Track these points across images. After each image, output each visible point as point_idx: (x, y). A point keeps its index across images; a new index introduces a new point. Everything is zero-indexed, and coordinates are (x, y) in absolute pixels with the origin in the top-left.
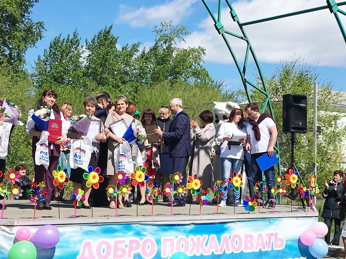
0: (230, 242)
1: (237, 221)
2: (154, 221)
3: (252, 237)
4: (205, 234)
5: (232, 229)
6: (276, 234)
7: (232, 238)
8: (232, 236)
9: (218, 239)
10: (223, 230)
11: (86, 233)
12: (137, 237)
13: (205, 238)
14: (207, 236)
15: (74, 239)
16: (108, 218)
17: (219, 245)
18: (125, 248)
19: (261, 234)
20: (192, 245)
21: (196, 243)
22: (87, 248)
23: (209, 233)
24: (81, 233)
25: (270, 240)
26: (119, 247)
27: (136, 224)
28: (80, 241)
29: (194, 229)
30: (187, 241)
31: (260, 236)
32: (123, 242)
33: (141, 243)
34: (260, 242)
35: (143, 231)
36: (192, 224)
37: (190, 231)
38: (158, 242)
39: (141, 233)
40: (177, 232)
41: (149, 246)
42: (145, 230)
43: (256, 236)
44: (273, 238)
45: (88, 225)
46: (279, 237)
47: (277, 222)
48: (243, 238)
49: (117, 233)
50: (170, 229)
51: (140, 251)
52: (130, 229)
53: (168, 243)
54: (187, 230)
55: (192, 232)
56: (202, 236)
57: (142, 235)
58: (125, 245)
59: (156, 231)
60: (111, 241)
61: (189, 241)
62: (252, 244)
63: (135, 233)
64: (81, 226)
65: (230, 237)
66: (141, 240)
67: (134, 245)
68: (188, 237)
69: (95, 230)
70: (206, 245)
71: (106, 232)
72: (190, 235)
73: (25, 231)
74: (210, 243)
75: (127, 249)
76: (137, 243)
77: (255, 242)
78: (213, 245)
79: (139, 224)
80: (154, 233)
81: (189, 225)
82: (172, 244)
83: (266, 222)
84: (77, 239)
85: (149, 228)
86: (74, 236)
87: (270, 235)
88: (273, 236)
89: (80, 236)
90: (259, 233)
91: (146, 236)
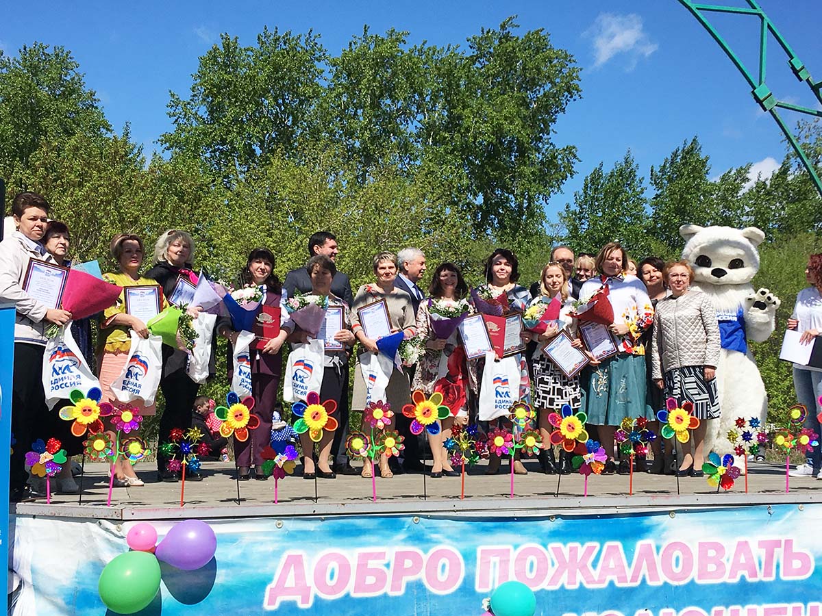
0: (658, 559)
1: (676, 512)
2: (457, 511)
3: (719, 548)
4: (591, 540)
5: (664, 530)
6: (789, 543)
7: (664, 552)
8: (665, 545)
9: (625, 553)
10: (640, 532)
11: (292, 536)
12: (414, 545)
13: (591, 549)
14: (597, 544)
15: (262, 549)
16: (343, 504)
17: (630, 565)
18: (385, 569)
19: (746, 542)
20: (557, 565)
21: (567, 560)
22: (292, 568)
23: (602, 537)
24: (279, 536)
25: (770, 556)
26: (369, 566)
27: (414, 516)
28: (277, 554)
29: (562, 527)
30: (544, 555)
31: (743, 546)
32: (381, 556)
33: (425, 558)
34: (743, 560)
35: (432, 532)
36: (557, 516)
37: (550, 532)
38: (469, 557)
39: (425, 537)
40: (519, 536)
41: (444, 566)
42: (436, 530)
43: (730, 545)
44: (779, 553)
45: (295, 519)
46: (796, 549)
47: (790, 513)
48: (695, 551)
49: (367, 536)
50: (496, 527)
51: (422, 575)
52: (397, 528)
53: (495, 560)
54: (543, 531)
55: (555, 535)
56: (583, 544)
57: (429, 541)
58: (386, 562)
59: (464, 532)
60: (352, 553)
61: (550, 554)
62: (720, 565)
63: (410, 537)
64: (279, 522)
65: (658, 548)
66: (426, 551)
67: (408, 563)
68: (545, 546)
69: (312, 529)
70: (594, 565)
71: (340, 533)
72: (551, 542)
73: (143, 532)
74: (604, 560)
75: (389, 573)
76: (416, 558)
77: (728, 560)
78: (612, 564)
79: (419, 516)
80: (458, 536)
81: (548, 518)
82: (505, 563)
83: (762, 514)
84: (270, 548)
85: (447, 525)
86: (262, 543)
87: (771, 546)
88: (780, 546)
89: (276, 541)
90: (742, 539)
91: (437, 542)
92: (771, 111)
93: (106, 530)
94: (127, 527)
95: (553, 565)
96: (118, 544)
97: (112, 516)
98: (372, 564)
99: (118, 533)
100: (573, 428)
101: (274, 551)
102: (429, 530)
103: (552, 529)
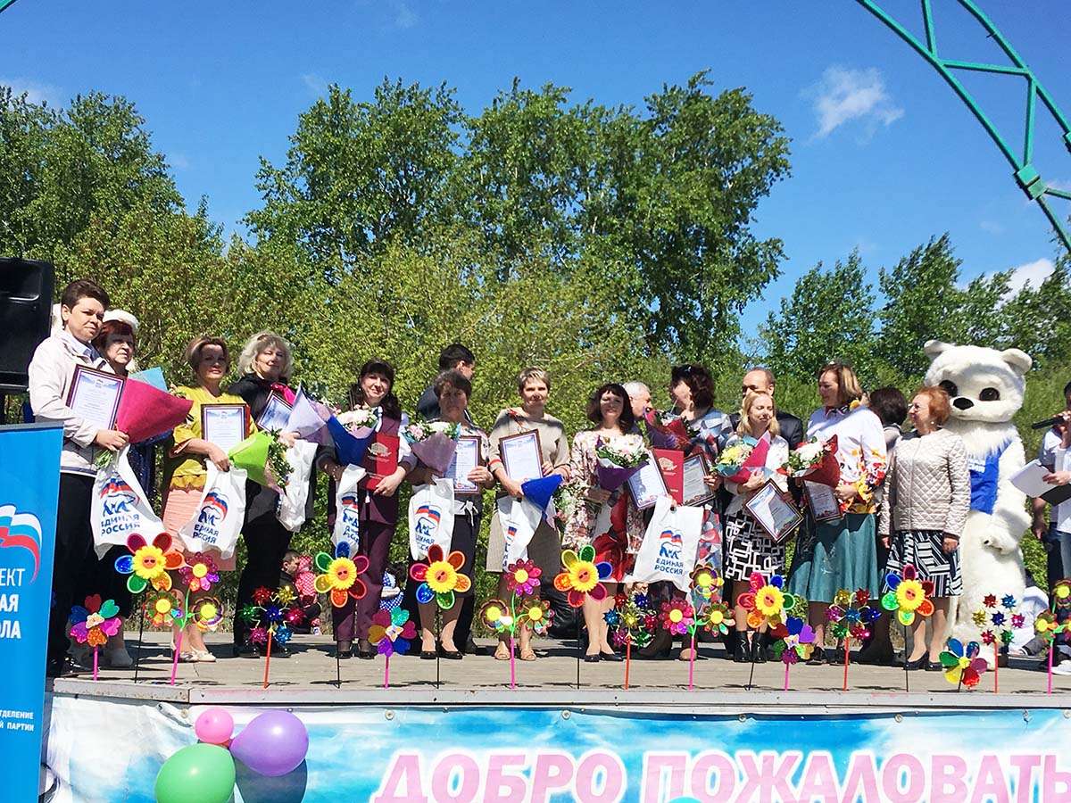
0: (878, 776)
1: (904, 714)
2: (620, 704)
3: (959, 764)
4: (791, 748)
5: (888, 737)
6: (1050, 760)
7: (887, 766)
8: (887, 758)
9: (836, 766)
10: (856, 740)
11: (405, 731)
12: (563, 747)
13: (791, 760)
14: (799, 754)
15: (366, 746)
16: (473, 692)
17: (841, 782)
18: (524, 777)
19: (995, 757)
20: (746, 779)
21: (760, 773)
22: (405, 773)
23: (806, 744)
24: (388, 730)
25: (1026, 776)
26: (503, 774)
27: (563, 709)
28: (386, 753)
29: (756, 731)
30: (730, 765)
31: (989, 762)
32: (519, 759)
33: (576, 764)
34: (989, 780)
35: (584, 731)
36: (748, 716)
37: (739, 736)
38: (633, 765)
39: (578, 738)
40: (699, 739)
41: (600, 776)
42: (591, 729)
43: (973, 760)
44: (1038, 772)
45: (410, 709)
46: (1059, 768)
47: (1053, 721)
48: (927, 767)
49: (502, 733)
50: (668, 728)
51: (571, 787)
52: (541, 725)
53: (666, 769)
54: (730, 734)
55: (745, 739)
56: (780, 753)
57: (581, 742)
58: (525, 768)
59: (627, 732)
60: (481, 755)
61: (737, 765)
62: (960, 786)
63: (557, 736)
64: (390, 711)
65: (879, 762)
66: (577, 756)
67: (554, 771)
68: (732, 754)
69: (432, 723)
70: (795, 781)
71: (468, 728)
72: (739, 749)
73: (215, 720)
74: (808, 774)
75: (530, 783)
76: (564, 764)
77: (970, 780)
78: (818, 780)
79: (570, 710)
80: (620, 738)
81: (736, 717)
82: (678, 774)
83: (1016, 721)
84: (378, 745)
85: (605, 722)
86: (366, 739)
87: (1027, 763)
88: (1039, 764)
89: (386, 737)
90: (989, 752)
91: (591, 744)
92: (1038, 199)
93: (168, 715)
94: (195, 713)
95: (741, 779)
96: (183, 735)
97: (176, 698)
98: (508, 770)
99: (183, 721)
100: (772, 602)
101: (382, 749)
102: (582, 729)
103: (741, 732)
